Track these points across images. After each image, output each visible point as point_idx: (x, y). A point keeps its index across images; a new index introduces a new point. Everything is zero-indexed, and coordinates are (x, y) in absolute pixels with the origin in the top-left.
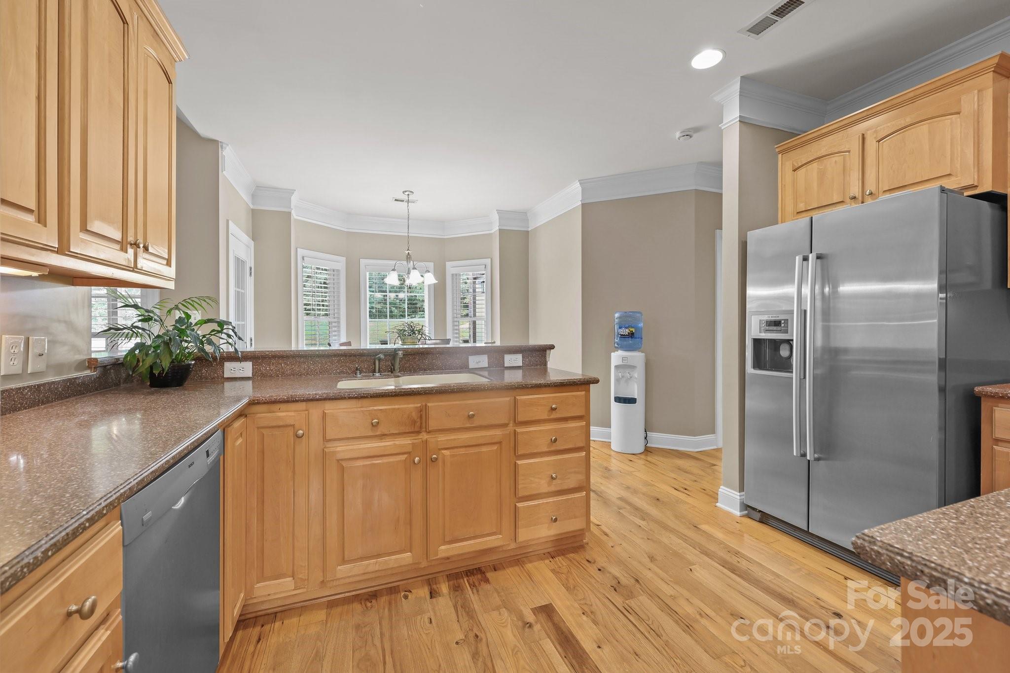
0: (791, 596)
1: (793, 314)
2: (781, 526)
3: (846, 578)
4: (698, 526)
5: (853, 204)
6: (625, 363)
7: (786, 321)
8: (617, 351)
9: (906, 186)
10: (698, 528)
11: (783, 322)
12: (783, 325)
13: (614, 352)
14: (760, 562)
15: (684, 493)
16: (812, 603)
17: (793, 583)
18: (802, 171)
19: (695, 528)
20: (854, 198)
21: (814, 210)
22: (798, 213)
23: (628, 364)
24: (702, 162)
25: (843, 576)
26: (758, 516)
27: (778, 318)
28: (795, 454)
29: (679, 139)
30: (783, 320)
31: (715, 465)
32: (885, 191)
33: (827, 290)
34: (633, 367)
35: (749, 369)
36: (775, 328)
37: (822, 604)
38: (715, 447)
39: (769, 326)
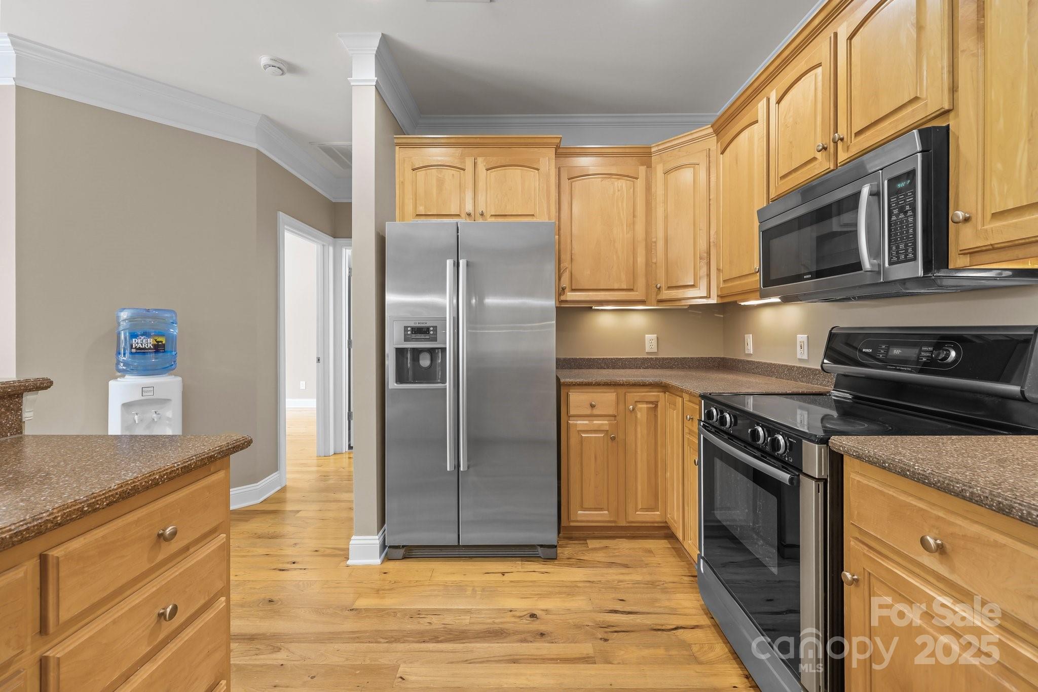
0: (496, 626)
1: (446, 320)
2: (426, 552)
3: (503, 574)
4: (354, 607)
5: (468, 220)
6: (149, 395)
7: (435, 328)
8: (123, 376)
9: (506, 215)
10: (356, 610)
11: (431, 329)
12: (431, 332)
13: (115, 378)
14: (445, 607)
15: (295, 569)
16: (513, 620)
17: (487, 610)
18: (421, 174)
19: (353, 612)
20: (469, 215)
21: (433, 217)
22: (417, 215)
23: (155, 397)
24: (266, 116)
25: (500, 573)
26: (401, 552)
27: (426, 325)
28: (448, 469)
29: (265, 67)
30: (432, 327)
31: (298, 511)
32: (492, 215)
33: (474, 301)
34: (165, 401)
35: (392, 383)
36: (422, 336)
37: (518, 614)
38: (279, 488)
39: (415, 333)
